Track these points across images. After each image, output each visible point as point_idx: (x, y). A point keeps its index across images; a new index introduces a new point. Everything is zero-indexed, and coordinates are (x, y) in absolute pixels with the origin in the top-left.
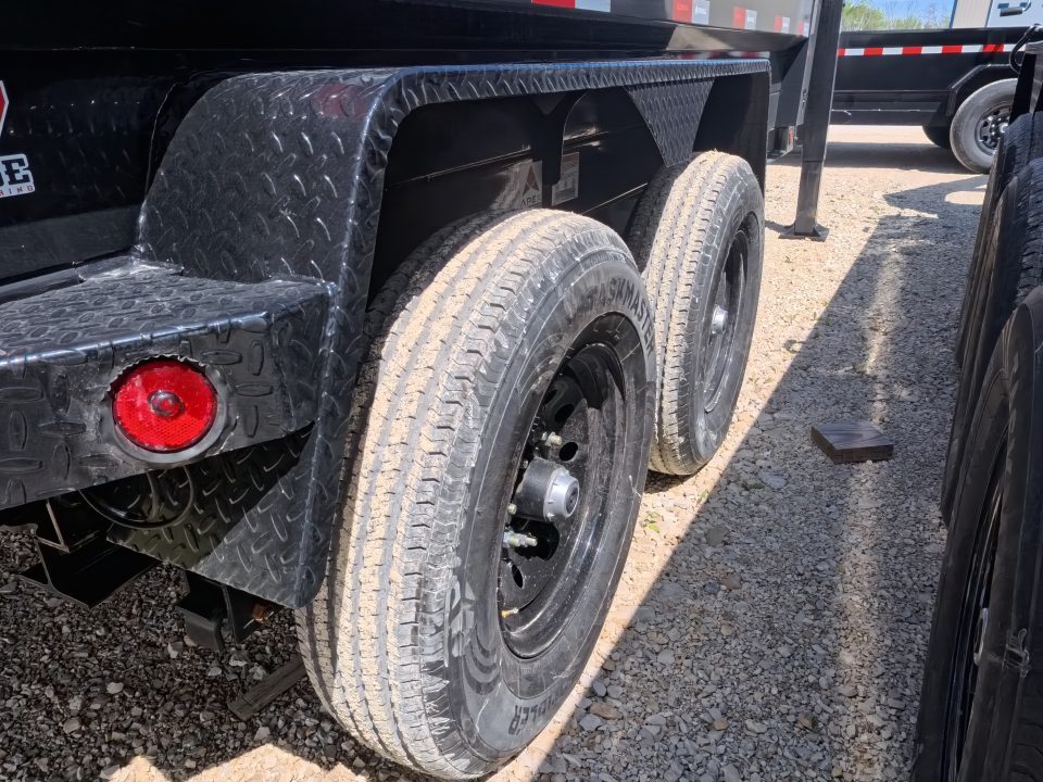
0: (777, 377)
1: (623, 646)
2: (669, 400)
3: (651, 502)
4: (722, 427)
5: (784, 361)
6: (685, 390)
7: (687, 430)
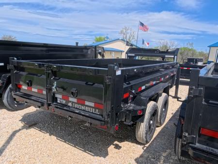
0: (170, 117)
1: (155, 138)
2: (159, 117)
3: (157, 128)
4: (164, 121)
5: (172, 115)
6: (160, 116)
7: (160, 121)
